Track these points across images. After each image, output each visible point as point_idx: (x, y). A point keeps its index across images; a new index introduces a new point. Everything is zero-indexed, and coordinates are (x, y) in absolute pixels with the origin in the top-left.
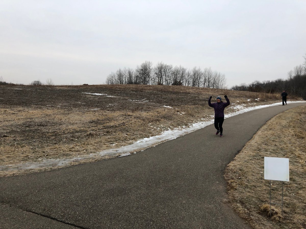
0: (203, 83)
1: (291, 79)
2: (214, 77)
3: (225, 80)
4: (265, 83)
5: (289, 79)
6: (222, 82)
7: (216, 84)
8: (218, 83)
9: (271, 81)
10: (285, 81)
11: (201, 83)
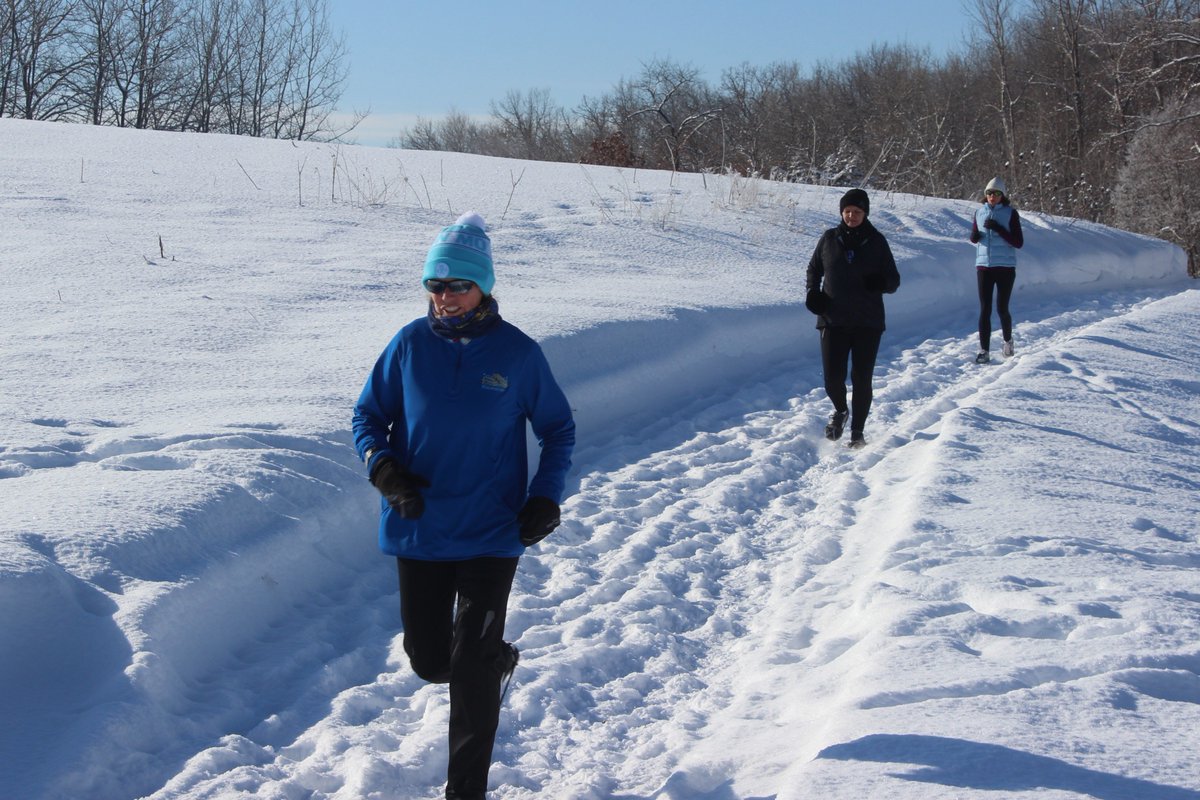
0: (82, 83)
1: (1000, 55)
2: (208, 17)
3: (325, 52)
4: (754, 89)
5: (975, 50)
6: (301, 70)
7: (236, 101)
8: (250, 85)
9: (806, 74)
10: (943, 74)
11: (60, 92)
